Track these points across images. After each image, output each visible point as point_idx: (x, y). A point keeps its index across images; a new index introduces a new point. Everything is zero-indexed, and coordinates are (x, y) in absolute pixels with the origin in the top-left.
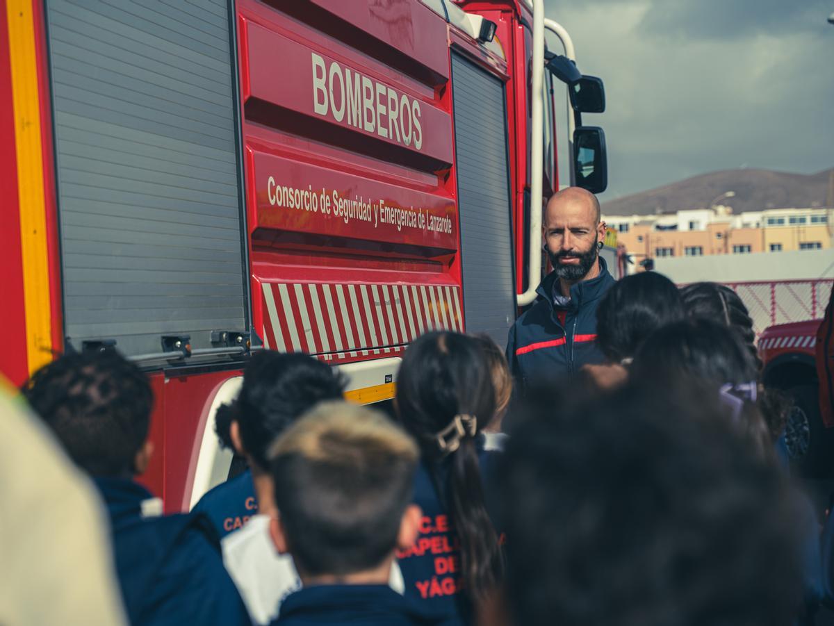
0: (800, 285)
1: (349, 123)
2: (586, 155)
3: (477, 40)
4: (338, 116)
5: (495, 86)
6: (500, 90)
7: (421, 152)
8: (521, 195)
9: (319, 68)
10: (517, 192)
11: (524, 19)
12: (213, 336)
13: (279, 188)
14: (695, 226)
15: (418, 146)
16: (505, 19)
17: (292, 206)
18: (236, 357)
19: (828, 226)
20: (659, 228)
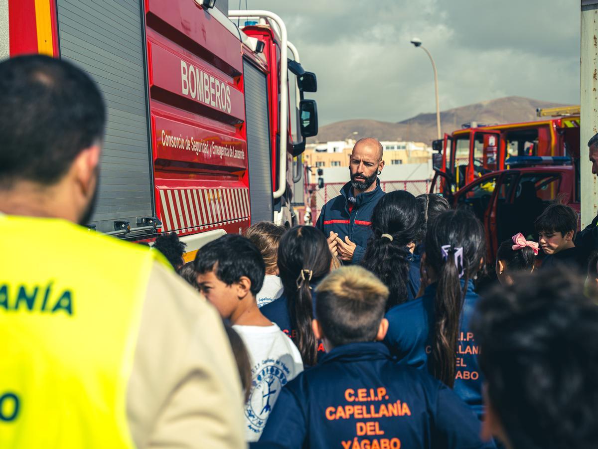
0: (420, 183)
1: (198, 99)
2: (306, 115)
3: (254, 52)
4: (193, 95)
5: (261, 77)
6: (264, 79)
7: (231, 115)
8: (275, 137)
9: (184, 68)
10: (272, 136)
11: (276, 40)
12: (138, 220)
13: (167, 136)
14: (336, 150)
15: (229, 111)
16: (265, 40)
17: (173, 146)
18: (148, 232)
19: (406, 151)
20: (317, 150)
